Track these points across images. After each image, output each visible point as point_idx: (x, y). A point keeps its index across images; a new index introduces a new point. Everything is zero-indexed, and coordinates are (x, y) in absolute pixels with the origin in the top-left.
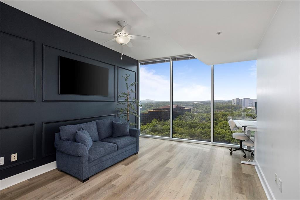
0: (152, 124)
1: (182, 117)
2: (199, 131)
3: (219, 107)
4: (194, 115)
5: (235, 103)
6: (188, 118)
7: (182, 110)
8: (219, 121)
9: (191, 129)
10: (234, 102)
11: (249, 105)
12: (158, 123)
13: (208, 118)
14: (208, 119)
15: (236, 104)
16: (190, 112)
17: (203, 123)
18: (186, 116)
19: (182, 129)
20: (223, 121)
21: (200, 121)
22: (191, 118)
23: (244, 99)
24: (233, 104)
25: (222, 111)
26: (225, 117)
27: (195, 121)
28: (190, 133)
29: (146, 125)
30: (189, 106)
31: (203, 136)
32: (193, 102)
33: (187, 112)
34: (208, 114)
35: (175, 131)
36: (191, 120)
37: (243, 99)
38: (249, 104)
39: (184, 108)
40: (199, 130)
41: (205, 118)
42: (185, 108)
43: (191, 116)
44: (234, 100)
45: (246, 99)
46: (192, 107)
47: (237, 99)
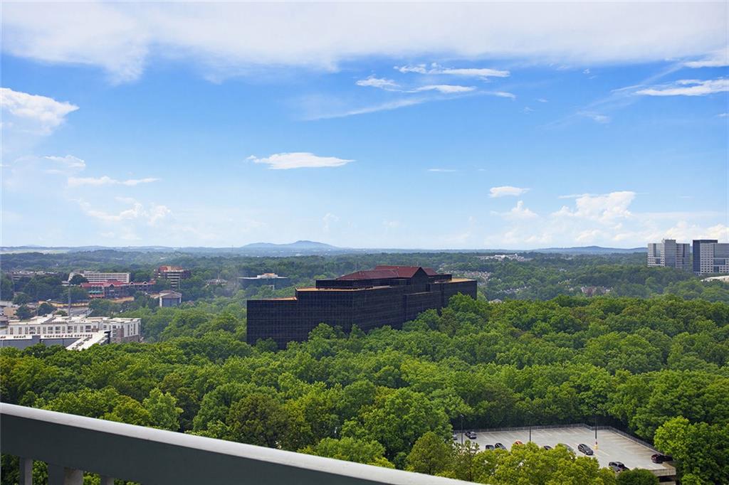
0: (308, 346)
1: (440, 315)
2: (503, 373)
3: (596, 275)
4: (490, 308)
5: (658, 261)
6: (463, 320)
7: (442, 287)
8: (588, 333)
9: (473, 367)
10: (655, 256)
11: (716, 269)
12: (335, 344)
13: (544, 320)
14: (543, 324)
15: (662, 264)
16: (474, 297)
17: (522, 342)
18: (457, 310)
19: (433, 366)
20: (607, 331)
21: (512, 334)
22: (473, 322)
23: (694, 241)
24: (649, 265)
25: (608, 291)
26: (612, 315)
27: (493, 332)
28: (463, 385)
29: (285, 349)
30: (473, 270)
31: (518, 395)
32: (494, 254)
33: (460, 295)
34: (545, 304)
35: (403, 377)
36: (473, 327)
37: (691, 245)
38: (715, 263)
39: (450, 277)
40: (505, 371)
41: (533, 321)
42: (454, 280)
43: (476, 312)
44: (655, 245)
45: (702, 245)
46: (485, 276)
47: (669, 243)
